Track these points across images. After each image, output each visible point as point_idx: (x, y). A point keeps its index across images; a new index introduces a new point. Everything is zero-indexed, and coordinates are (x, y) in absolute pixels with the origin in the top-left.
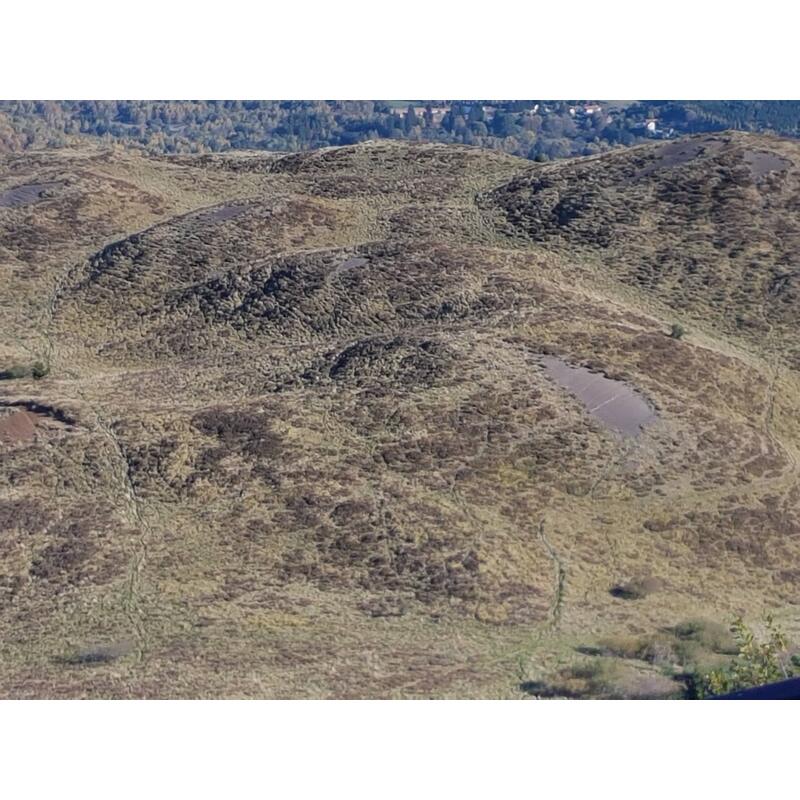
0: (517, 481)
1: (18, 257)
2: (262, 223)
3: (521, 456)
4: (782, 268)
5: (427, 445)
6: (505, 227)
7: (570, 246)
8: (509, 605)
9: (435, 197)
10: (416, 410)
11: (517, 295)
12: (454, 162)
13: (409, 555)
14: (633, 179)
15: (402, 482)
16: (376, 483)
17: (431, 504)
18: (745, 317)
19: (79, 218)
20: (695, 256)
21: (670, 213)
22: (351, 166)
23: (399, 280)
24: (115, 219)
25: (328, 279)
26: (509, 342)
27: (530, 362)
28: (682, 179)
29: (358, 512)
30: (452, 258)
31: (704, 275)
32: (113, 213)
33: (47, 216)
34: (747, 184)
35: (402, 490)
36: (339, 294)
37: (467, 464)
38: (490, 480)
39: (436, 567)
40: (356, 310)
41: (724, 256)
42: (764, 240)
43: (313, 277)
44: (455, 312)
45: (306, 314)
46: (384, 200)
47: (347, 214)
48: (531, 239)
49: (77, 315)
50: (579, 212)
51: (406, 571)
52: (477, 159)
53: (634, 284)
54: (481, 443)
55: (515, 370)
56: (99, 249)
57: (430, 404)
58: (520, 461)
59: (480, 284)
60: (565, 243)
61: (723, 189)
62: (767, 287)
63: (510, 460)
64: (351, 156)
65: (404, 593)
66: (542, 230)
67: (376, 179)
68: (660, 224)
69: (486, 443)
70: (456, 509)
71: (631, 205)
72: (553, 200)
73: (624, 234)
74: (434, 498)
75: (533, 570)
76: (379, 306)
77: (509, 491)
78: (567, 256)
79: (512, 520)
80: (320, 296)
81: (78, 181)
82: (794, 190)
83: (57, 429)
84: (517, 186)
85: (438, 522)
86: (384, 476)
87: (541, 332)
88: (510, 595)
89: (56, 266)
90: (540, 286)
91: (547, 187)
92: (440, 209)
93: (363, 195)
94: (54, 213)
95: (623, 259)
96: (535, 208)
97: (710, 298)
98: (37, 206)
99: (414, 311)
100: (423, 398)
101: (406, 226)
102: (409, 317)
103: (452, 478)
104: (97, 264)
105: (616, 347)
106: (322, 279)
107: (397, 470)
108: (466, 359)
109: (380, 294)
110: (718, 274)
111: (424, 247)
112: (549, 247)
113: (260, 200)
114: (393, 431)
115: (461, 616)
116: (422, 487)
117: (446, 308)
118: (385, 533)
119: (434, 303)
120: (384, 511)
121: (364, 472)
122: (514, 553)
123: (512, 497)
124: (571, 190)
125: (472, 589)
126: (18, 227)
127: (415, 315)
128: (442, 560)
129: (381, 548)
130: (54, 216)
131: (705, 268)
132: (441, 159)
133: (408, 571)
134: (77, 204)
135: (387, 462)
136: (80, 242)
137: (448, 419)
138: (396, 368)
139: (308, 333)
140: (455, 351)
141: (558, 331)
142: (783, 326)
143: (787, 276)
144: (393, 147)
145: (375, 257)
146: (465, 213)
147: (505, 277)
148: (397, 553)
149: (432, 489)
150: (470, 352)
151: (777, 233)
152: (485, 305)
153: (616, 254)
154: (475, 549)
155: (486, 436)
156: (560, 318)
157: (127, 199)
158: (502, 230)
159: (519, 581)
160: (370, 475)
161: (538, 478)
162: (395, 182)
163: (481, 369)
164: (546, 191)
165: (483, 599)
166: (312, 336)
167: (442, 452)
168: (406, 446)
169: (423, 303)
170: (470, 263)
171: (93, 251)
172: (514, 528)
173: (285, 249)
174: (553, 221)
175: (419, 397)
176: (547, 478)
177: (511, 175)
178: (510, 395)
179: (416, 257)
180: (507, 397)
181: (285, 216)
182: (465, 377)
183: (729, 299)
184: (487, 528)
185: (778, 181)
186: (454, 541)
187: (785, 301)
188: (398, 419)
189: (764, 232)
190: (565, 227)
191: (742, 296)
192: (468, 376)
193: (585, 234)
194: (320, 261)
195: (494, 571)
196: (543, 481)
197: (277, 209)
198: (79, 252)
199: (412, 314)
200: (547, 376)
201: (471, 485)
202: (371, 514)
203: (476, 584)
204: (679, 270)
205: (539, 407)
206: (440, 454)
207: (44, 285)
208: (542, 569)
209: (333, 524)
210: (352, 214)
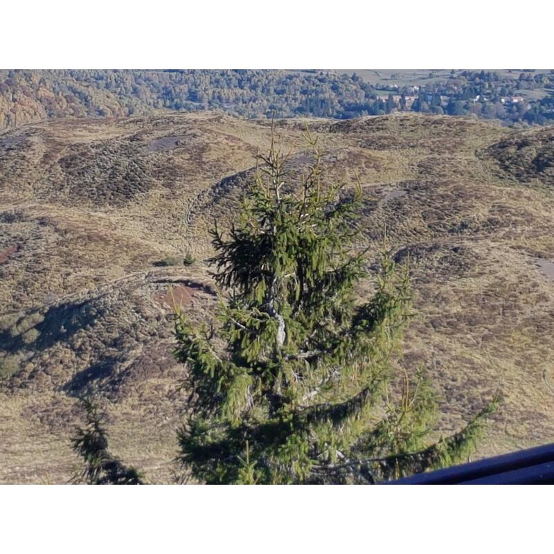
0: (524, 343)
1: (163, 185)
2: (331, 165)
3: (526, 326)
5: (461, 316)
6: (498, 172)
7: (545, 186)
8: (528, 426)
9: (447, 151)
10: (452, 292)
11: (513, 218)
12: (458, 127)
13: (455, 390)
15: (446, 342)
16: (428, 341)
17: (467, 356)
19: (204, 160)
22: (386, 129)
23: (430, 206)
24: (228, 161)
25: (380, 204)
26: (514, 249)
27: (529, 263)
29: (417, 359)
30: (466, 191)
32: (226, 157)
33: (182, 158)
35: (446, 346)
36: (388, 214)
37: (490, 330)
38: (506, 341)
39: (474, 399)
40: (400, 225)
43: (369, 203)
44: (470, 228)
45: (365, 228)
46: (412, 152)
47: (388, 161)
48: (517, 181)
49: (205, 225)
50: (551, 163)
51: (453, 401)
52: (474, 127)
54: (498, 316)
55: (520, 268)
56: (218, 181)
57: (461, 289)
58: (525, 329)
59: (486, 210)
60: (541, 184)
63: (519, 329)
64: (386, 122)
65: (453, 415)
66: (525, 175)
67: (404, 138)
69: (501, 316)
70: (484, 360)
72: (532, 154)
74: (468, 352)
75: (542, 403)
76: (416, 223)
77: (519, 349)
78: (544, 193)
79: (523, 369)
80: (375, 215)
81: (202, 134)
83: (207, 299)
84: (505, 144)
85: (473, 368)
86: (433, 337)
87: (534, 243)
88: (527, 419)
89: (189, 192)
90: (529, 212)
91: (527, 145)
92: (453, 159)
93: (396, 149)
94: (187, 156)
96: (519, 159)
98: (175, 150)
99: (440, 226)
100: (457, 285)
101: (429, 170)
102: (437, 231)
103: (480, 340)
104: (217, 191)
106: (376, 204)
107: (441, 333)
108: (485, 259)
109: (416, 215)
111: (446, 184)
112: (530, 186)
113: (328, 150)
114: (437, 306)
115: (495, 432)
116: (459, 345)
117: (464, 226)
118: (436, 375)
119: (455, 222)
120: (435, 359)
121: (419, 333)
122: (528, 391)
123: (521, 353)
124: (545, 148)
125: (501, 414)
126: (163, 165)
127: (442, 229)
128: (478, 393)
129: (434, 385)
130: (186, 158)
132: (449, 126)
133: (455, 400)
134: (203, 150)
135: (434, 327)
136: (206, 176)
137: (474, 300)
138: (436, 264)
139: (367, 240)
140: (477, 254)
141: (545, 243)
144: (415, 117)
145: (412, 190)
146: (470, 162)
147: (504, 205)
148: (446, 388)
149: (467, 347)
150: (488, 254)
152: (491, 224)
154: (500, 388)
155: (501, 312)
156: (546, 234)
157: (236, 148)
158: (497, 174)
159: (532, 410)
160: (423, 335)
161: (538, 342)
162: (418, 140)
163: (496, 267)
164: (527, 148)
165: (509, 421)
166: (370, 242)
167: (472, 322)
168: (446, 317)
169: (447, 221)
170: (479, 196)
171: (214, 182)
172: (525, 374)
173: (347, 183)
174: (533, 168)
175: (454, 284)
176: (544, 342)
177: (499, 137)
178: (517, 285)
179: (440, 190)
180: (515, 286)
181: (346, 161)
182: (485, 271)
184: (507, 373)
186: (485, 381)
188: (440, 298)
190: (541, 173)
192: (487, 271)
194: (374, 191)
195: (515, 403)
196: (543, 343)
197: (341, 157)
198: (204, 182)
199: (440, 229)
200: (542, 272)
201: (493, 345)
202: (426, 362)
203: (504, 411)
205: (538, 294)
206: (470, 323)
207: (181, 205)
208: (547, 402)
209: (400, 368)
210: (392, 161)
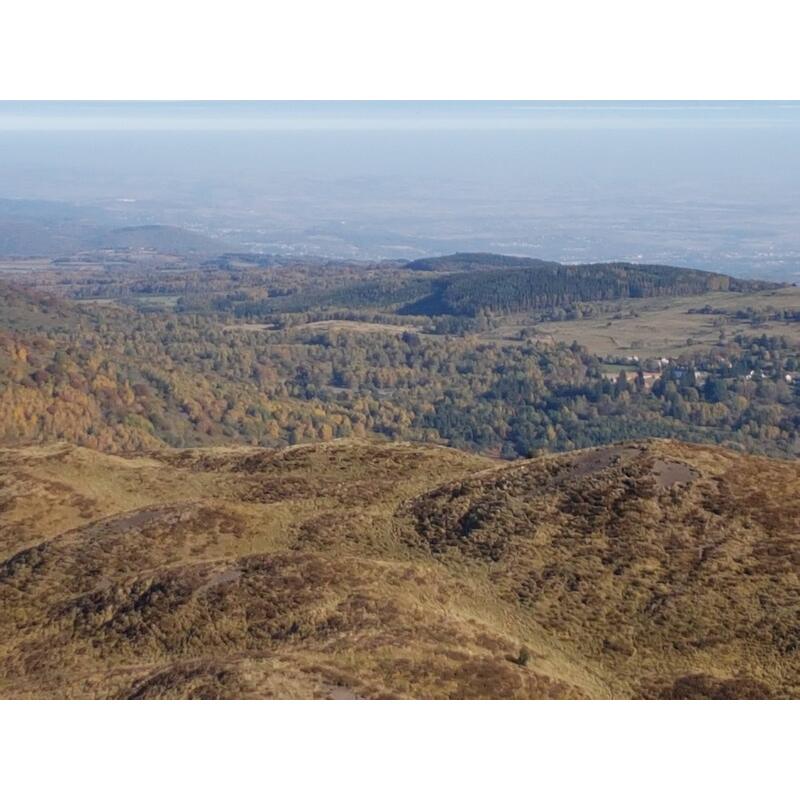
2: (167, 530)
4: (662, 586)
6: (410, 537)
7: (463, 559)
9: (362, 503)
11: (366, 616)
12: (407, 462)
14: (544, 488)
18: (613, 639)
20: (580, 572)
21: (569, 525)
22: (307, 465)
23: (262, 597)
24: (38, 524)
25: (196, 595)
26: (306, 672)
28: (588, 489)
30: (323, 572)
31: (584, 593)
32: (37, 517)
34: (649, 496)
36: (201, 610)
40: (210, 628)
41: (608, 573)
42: (653, 555)
43: (182, 592)
44: (300, 632)
45: (163, 632)
46: (311, 504)
47: (260, 521)
48: (430, 550)
53: (513, 601)
56: (11, 556)
59: (337, 602)
60: (460, 555)
61: (625, 500)
62: (644, 607)
64: (312, 455)
66: (444, 541)
67: (321, 481)
68: (555, 537)
71: (533, 515)
72: (462, 509)
73: (517, 547)
76: (233, 625)
78: (455, 569)
80: (182, 612)
82: (695, 504)
87: (363, 658)
91: (464, 494)
95: (510, 574)
96: (444, 516)
97: (585, 617)
99: (264, 630)
102: (258, 636)
105: (436, 675)
106: (190, 594)
109: (239, 611)
110: (598, 592)
111: (299, 561)
112: (442, 559)
113: (175, 506)
117: (294, 628)
119: (285, 622)
124: (483, 498)
127: (264, 634)
131: (587, 586)
140: (245, 681)
141: (381, 658)
142: (648, 651)
143: (666, 595)
145: (250, 570)
151: (666, 549)
152: (329, 626)
153: (504, 568)
156: (392, 643)
157: (57, 502)
158: (407, 540)
162: (337, 484)
164: (461, 498)
169: (276, 622)
170: (337, 579)
171: (4, 557)
173: (181, 559)
174: (457, 531)
181: (191, 524)
183: (604, 620)
185: (679, 494)
187: (657, 622)
189: (655, 547)
190: (464, 538)
191: (616, 616)
193: (481, 546)
194: (198, 572)
197: (186, 516)
199: (262, 633)
204: (562, 588)
